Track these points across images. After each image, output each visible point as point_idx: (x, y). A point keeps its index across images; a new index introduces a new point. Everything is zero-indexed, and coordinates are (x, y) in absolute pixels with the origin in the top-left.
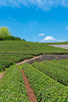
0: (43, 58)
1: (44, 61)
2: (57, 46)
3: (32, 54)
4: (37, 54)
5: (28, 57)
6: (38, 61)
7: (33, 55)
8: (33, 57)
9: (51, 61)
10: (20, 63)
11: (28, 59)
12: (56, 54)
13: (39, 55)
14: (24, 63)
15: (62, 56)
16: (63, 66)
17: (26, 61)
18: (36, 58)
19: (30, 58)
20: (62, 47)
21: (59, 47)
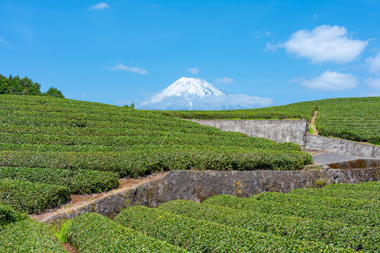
0: (169, 188)
1: (175, 202)
2: (237, 130)
3: (111, 169)
4: (139, 166)
5: (95, 181)
6: (147, 204)
7: (118, 170)
8: (122, 181)
9: (211, 199)
10: (49, 215)
11: (93, 191)
12: (235, 167)
13: (147, 173)
14: (73, 214)
15: (265, 175)
16: (274, 220)
17: (86, 204)
18: (134, 187)
19: (105, 188)
20: (257, 131)
21: (244, 132)
